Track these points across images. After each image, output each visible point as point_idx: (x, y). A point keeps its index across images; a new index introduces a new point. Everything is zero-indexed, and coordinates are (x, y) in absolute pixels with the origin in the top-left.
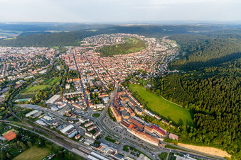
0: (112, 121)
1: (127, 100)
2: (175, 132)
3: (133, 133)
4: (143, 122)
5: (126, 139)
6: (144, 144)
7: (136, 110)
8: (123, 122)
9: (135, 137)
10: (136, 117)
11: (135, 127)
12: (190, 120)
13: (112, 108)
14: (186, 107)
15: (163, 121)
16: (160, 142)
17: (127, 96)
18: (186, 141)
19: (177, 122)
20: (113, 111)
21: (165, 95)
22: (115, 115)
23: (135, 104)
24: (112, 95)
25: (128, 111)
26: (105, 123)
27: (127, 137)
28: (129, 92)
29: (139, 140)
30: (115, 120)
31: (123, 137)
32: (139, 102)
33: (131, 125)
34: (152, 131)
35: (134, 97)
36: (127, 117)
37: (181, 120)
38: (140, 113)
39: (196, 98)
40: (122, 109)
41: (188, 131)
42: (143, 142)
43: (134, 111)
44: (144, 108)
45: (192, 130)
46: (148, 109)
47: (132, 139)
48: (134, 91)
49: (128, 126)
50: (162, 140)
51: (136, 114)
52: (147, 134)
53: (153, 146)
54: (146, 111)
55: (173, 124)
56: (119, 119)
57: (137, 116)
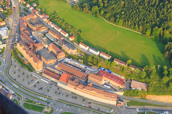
0: (26, 71)
1: (44, 30)
2: (139, 79)
3: (70, 88)
4: (83, 66)
5: (60, 101)
6: (93, 106)
7: (64, 47)
8: (47, 72)
9: (75, 96)
10: (67, 60)
11: (72, 79)
12: (158, 54)
13: (20, 48)
14: (148, 33)
15: (116, 62)
16: (119, 99)
17: (40, 22)
18: (159, 91)
19: (138, 61)
20: (24, 53)
21: (108, 15)
22: (31, 60)
23: (60, 35)
24: (11, 20)
25: (51, 49)
26: (14, 76)
27: (61, 97)
28: (41, 13)
29: (84, 99)
30: (31, 69)
31: (55, 97)
32: (65, 30)
33: (64, 76)
34: (103, 82)
35: (54, 23)
36: (52, 62)
37: (143, 56)
38: (74, 52)
39: (161, 16)
40: (39, 48)
41: (161, 73)
42: (90, 102)
43: (60, 48)
44: (79, 42)
45: (166, 72)
46: (86, 43)
47: (70, 100)
48: (50, 11)
49: (58, 77)
50: (121, 94)
51: (66, 53)
52: (96, 87)
53: (110, 107)
54: (82, 46)
55: (134, 65)
56: (38, 67)
57: (69, 57)
